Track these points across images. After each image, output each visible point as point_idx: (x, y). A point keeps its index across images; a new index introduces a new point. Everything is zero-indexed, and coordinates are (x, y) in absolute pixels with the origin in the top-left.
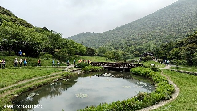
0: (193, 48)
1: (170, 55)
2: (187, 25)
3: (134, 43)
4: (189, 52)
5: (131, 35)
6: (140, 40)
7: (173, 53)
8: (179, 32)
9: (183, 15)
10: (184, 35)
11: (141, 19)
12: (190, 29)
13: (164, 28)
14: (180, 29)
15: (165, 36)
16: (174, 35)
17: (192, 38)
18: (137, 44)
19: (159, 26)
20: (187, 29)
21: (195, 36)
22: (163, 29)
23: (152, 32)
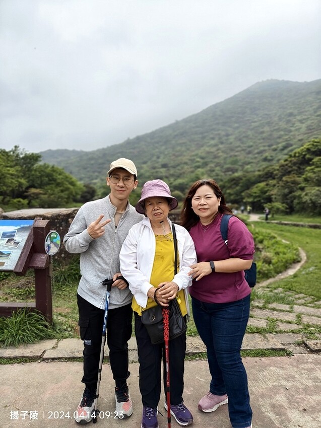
0: (292, 183)
1: (250, 196)
2: (264, 139)
3: (167, 175)
4: (286, 191)
5: (158, 157)
6: (179, 168)
7: (255, 193)
8: (249, 153)
9: (256, 120)
10: (260, 157)
11: (177, 123)
12: (269, 146)
13: (222, 143)
14: (251, 146)
15: (225, 158)
16: (242, 157)
17: (287, 165)
18: (172, 175)
19: (213, 139)
20: (264, 146)
21: (291, 161)
22: (221, 146)
23: (202, 152)
